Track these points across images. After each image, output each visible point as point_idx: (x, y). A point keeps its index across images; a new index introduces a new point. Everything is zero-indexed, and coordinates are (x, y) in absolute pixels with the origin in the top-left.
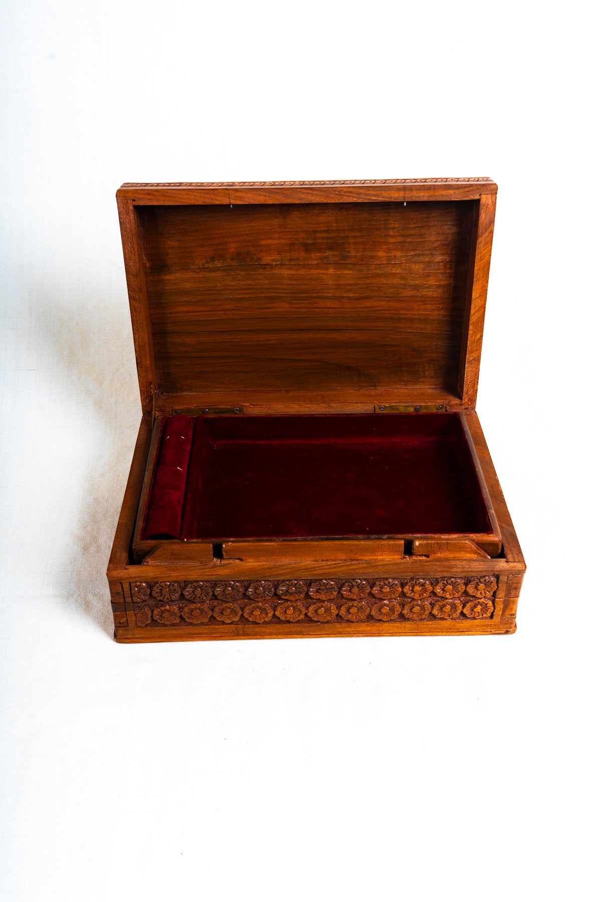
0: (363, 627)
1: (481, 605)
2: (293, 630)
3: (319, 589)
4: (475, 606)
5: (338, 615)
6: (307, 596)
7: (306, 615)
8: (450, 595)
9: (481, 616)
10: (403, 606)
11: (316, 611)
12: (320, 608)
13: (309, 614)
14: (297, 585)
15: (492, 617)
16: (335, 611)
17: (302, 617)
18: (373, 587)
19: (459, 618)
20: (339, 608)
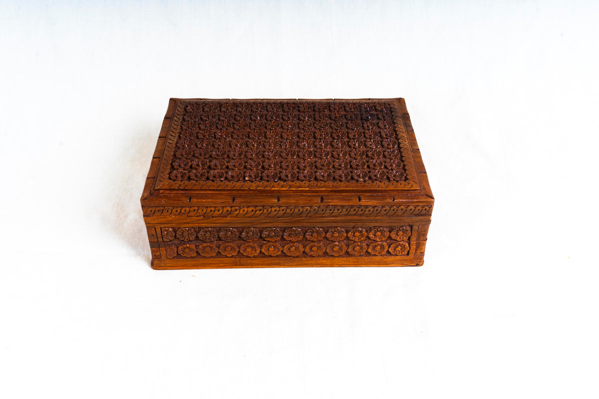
0: (321, 261)
1: (401, 246)
2: (273, 262)
3: (291, 234)
4: (397, 247)
5: (304, 252)
6: (283, 238)
7: (282, 251)
8: (379, 239)
9: (401, 254)
10: (348, 246)
11: (289, 249)
12: (292, 247)
13: (284, 251)
14: (276, 231)
15: (408, 254)
16: (302, 249)
17: (280, 253)
18: (327, 233)
19: (386, 255)
20: (304, 247)
